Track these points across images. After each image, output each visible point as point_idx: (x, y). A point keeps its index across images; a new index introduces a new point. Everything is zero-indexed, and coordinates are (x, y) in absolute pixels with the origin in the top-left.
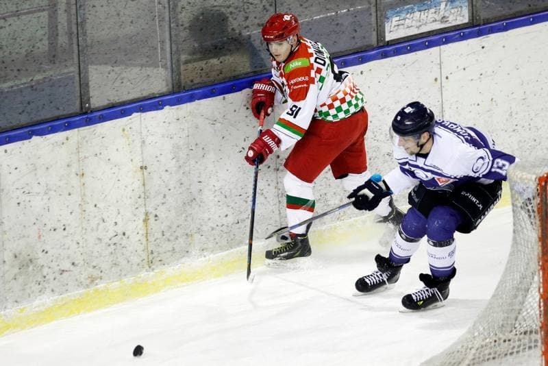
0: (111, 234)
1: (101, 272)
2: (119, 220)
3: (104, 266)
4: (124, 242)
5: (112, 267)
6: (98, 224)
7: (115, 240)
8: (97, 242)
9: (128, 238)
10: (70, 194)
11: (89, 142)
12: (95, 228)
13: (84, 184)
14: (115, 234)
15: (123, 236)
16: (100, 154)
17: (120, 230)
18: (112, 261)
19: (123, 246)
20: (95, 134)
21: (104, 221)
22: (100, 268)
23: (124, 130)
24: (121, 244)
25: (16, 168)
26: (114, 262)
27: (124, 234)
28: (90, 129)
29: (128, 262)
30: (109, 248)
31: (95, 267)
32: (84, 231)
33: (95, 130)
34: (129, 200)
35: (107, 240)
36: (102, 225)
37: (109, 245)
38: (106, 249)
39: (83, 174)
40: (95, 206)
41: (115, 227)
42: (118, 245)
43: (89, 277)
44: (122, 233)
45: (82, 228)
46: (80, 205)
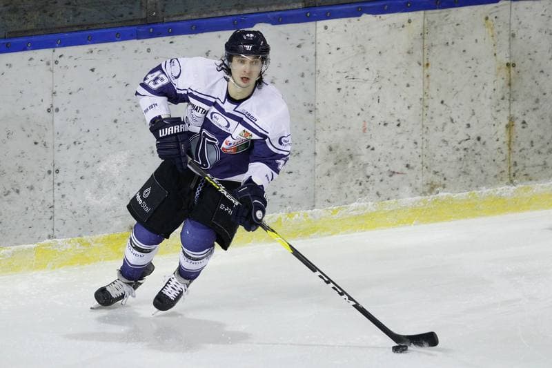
0: (461, 136)
1: (445, 179)
2: (473, 121)
3: (449, 173)
4: (479, 148)
5: (460, 175)
6: (445, 124)
7: (465, 144)
8: (442, 144)
9: (484, 144)
10: (408, 86)
11: (439, 28)
12: (440, 127)
13: (428, 76)
14: (467, 138)
15: (478, 142)
16: (453, 43)
17: (473, 133)
18: (460, 168)
19: (476, 152)
20: (447, 20)
21: (452, 120)
22: (443, 175)
23: (487, 18)
24: (473, 150)
25: (338, 49)
26: (462, 170)
27: (479, 139)
28: (440, 13)
29: (482, 171)
30: (458, 152)
31: (436, 173)
32: (425, 130)
33: (446, 16)
34: (489, 100)
35: (456, 144)
36: (449, 126)
37: (458, 150)
38: (453, 153)
39: (428, 65)
40: (442, 102)
41: (468, 129)
42: (469, 151)
43: (427, 184)
44: (476, 138)
45: (423, 126)
46: (421, 99)
